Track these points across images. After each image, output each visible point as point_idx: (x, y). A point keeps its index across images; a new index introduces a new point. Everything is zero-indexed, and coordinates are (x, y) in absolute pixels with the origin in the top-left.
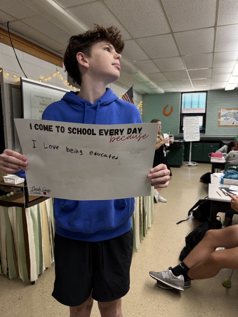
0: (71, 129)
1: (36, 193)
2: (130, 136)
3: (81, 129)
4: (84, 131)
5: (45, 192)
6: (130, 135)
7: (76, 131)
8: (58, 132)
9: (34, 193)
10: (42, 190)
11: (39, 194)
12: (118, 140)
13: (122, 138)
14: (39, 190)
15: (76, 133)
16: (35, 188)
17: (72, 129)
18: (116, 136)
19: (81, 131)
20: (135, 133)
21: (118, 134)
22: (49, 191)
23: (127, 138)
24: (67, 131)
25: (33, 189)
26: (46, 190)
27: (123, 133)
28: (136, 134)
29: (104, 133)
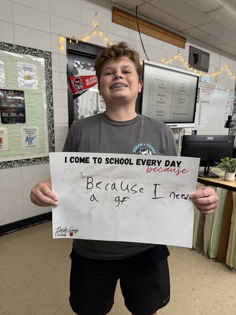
0: (108, 159)
1: (61, 235)
2: (168, 169)
3: (118, 159)
4: (122, 160)
5: (72, 232)
6: (168, 167)
7: (114, 161)
8: (95, 163)
9: (59, 235)
10: (68, 230)
11: (64, 235)
12: (155, 171)
13: (159, 170)
14: (66, 230)
15: (113, 162)
16: (61, 229)
17: (110, 159)
18: (153, 167)
19: (118, 161)
20: (173, 166)
21: (155, 165)
22: (76, 231)
23: (165, 171)
24: (104, 161)
25: (59, 231)
26: (73, 230)
27: (160, 165)
28: (175, 168)
29: (141, 163)
